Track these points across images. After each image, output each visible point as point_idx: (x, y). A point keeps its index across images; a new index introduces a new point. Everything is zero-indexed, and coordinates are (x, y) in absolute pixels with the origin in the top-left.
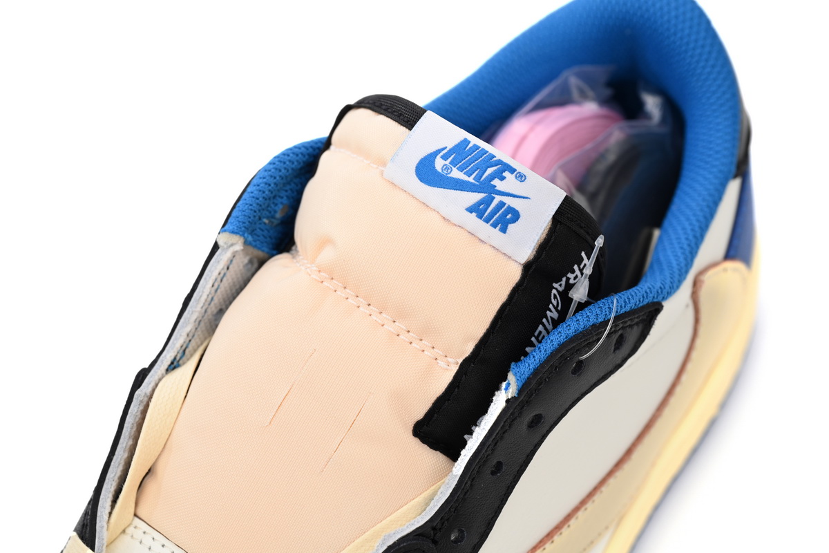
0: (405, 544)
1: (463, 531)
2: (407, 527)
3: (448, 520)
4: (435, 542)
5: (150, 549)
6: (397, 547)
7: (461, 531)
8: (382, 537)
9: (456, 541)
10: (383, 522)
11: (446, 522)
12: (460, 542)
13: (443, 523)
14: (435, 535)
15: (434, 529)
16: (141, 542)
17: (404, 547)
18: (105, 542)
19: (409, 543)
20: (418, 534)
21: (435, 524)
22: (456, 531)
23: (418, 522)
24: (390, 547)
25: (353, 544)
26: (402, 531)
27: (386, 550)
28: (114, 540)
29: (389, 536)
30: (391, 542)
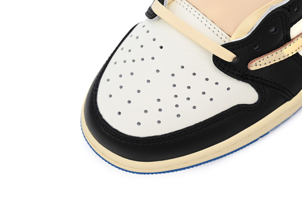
0: (278, 10)
1: (300, 8)
2: (280, 4)
3: (295, 3)
4: (289, 11)
5: (183, 6)
6: (276, 11)
7: (299, 8)
8: (270, 7)
9: (296, 11)
10: (271, 2)
11: (294, 4)
12: (298, 12)
13: (293, 4)
14: (289, 8)
15: (289, 6)
16: (180, 4)
17: (278, 11)
18: (167, 3)
19: (280, 10)
20: (283, 7)
21: (290, 4)
22: (297, 8)
23: (284, 3)
24: (273, 11)
25: (258, 9)
26: (278, 5)
27: (271, 12)
28: (170, 3)
29: (273, 7)
30: (273, 9)
